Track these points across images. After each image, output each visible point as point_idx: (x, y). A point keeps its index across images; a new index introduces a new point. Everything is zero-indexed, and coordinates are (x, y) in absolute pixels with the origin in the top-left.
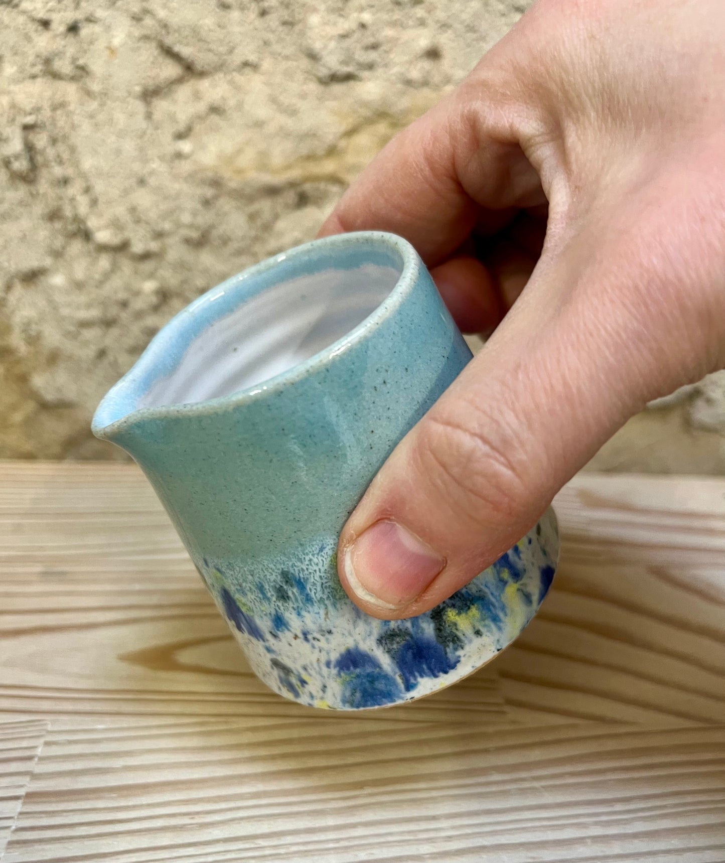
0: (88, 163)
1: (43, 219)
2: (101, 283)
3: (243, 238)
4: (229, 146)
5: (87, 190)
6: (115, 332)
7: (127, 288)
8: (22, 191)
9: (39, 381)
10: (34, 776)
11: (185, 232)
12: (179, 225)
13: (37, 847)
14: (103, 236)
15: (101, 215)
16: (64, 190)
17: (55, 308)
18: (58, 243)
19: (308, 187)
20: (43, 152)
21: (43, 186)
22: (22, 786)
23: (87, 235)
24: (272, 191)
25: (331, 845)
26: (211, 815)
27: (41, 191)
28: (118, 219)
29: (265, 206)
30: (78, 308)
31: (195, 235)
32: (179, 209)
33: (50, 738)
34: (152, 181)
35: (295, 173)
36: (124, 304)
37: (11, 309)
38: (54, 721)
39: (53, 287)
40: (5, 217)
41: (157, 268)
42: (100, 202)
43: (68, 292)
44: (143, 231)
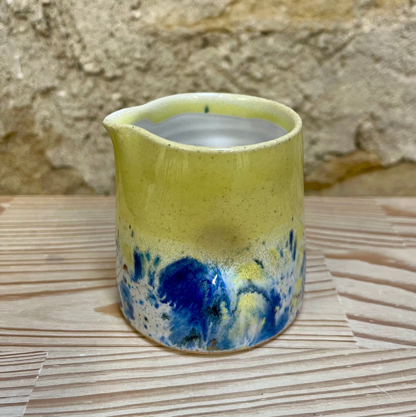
0: (80, 25)
1: (54, 58)
2: (87, 95)
3: (171, 66)
4: (162, 13)
5: (80, 41)
6: (95, 124)
7: (102, 98)
8: (42, 43)
9: (50, 154)
10: (36, 389)
11: (137, 63)
12: (133, 59)
14: (89, 67)
15: (88, 55)
16: (66, 41)
17: (60, 110)
18: (63, 72)
19: (208, 35)
20: (55, 19)
21: (55, 40)
22: (27, 396)
23: (79, 67)
24: (188, 38)
27: (53, 42)
28: (97, 57)
29: (184, 46)
30: (74, 109)
31: (142, 65)
32: (134, 50)
33: (47, 363)
34: (118, 34)
35: (201, 27)
36: (101, 107)
37: (34, 111)
38: (50, 352)
39: (59, 98)
40: (32, 57)
41: (120, 85)
42: (87, 47)
43: (68, 100)
44: (112, 63)
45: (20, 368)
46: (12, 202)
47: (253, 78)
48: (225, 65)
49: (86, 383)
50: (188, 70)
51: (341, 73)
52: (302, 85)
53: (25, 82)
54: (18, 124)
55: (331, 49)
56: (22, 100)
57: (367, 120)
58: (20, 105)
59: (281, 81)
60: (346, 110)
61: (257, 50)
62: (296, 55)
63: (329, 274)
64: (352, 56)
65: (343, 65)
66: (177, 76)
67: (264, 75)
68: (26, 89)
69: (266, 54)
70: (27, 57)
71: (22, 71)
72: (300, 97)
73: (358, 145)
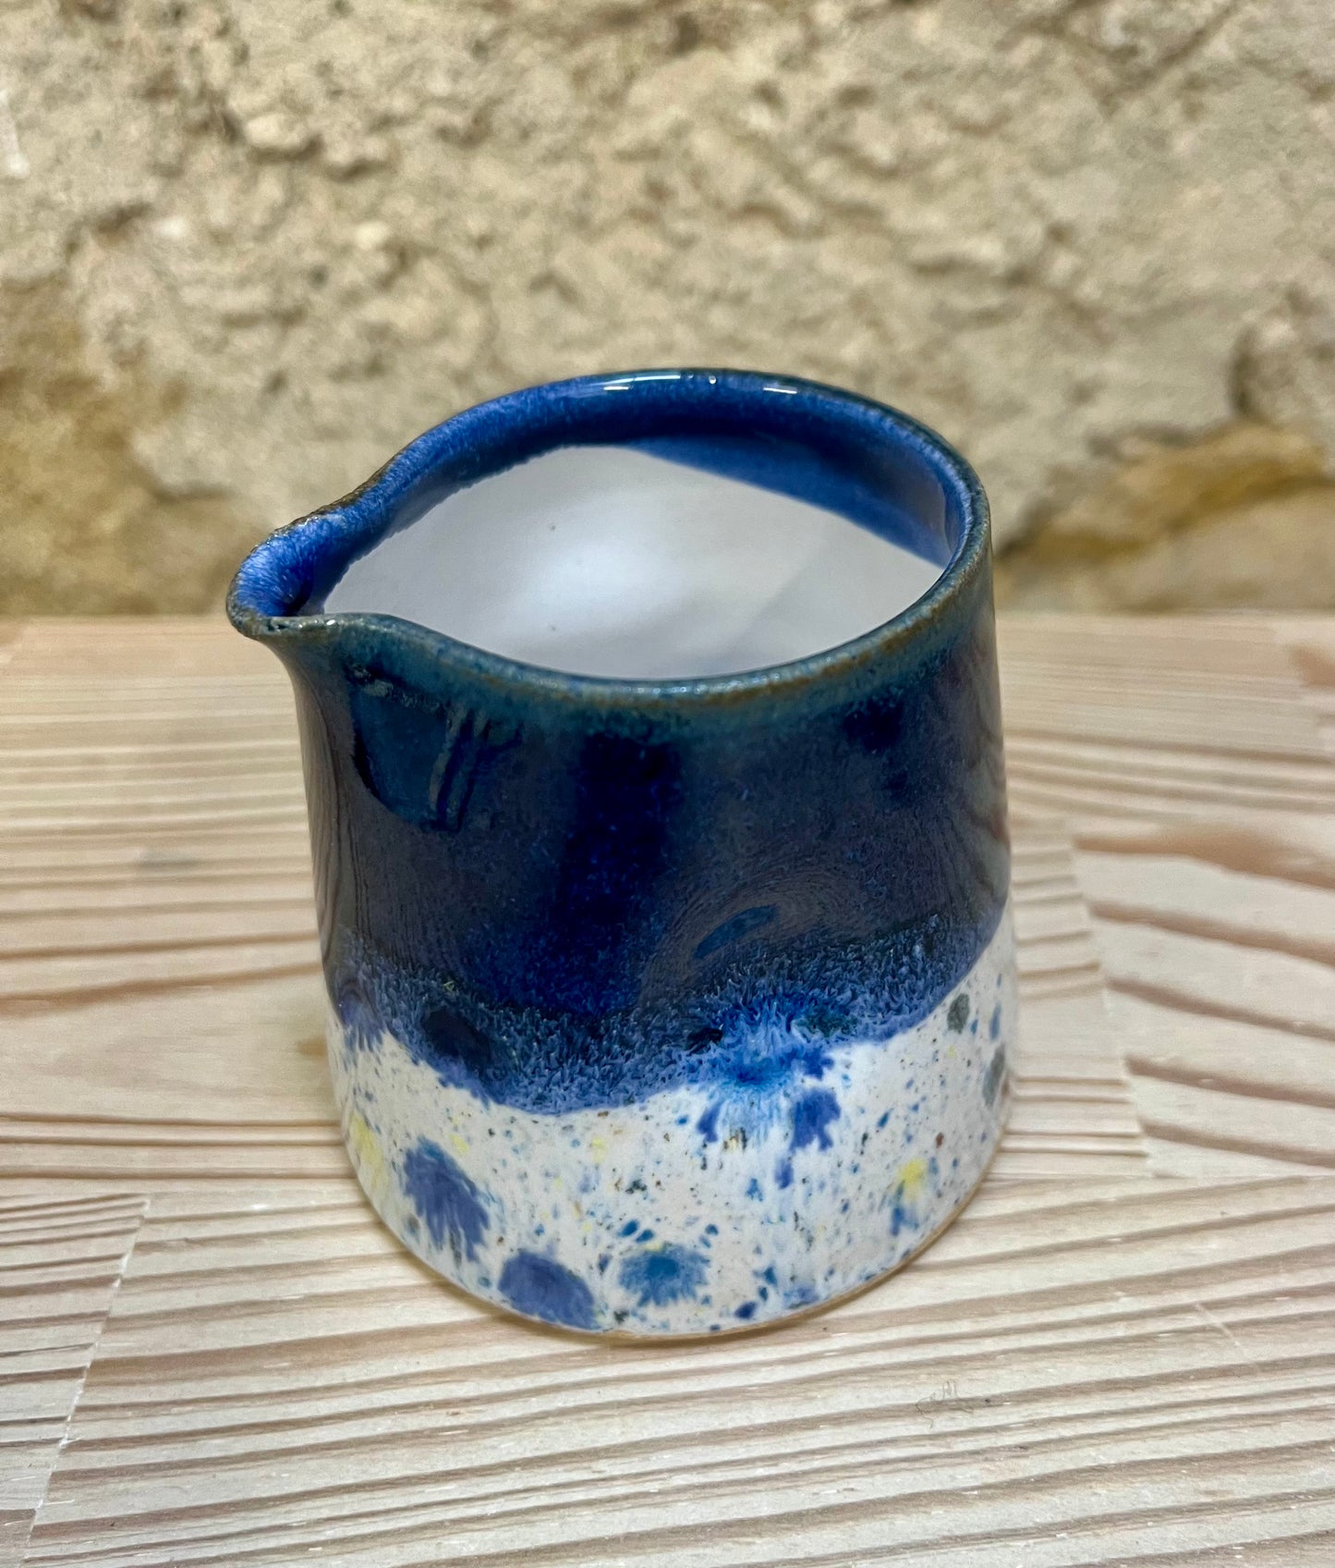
1: (135, 95)
2: (265, 233)
3: (562, 124)
5: (224, 31)
6: (302, 335)
7: (322, 242)
8: (86, 38)
9: (147, 445)
10: (113, 1323)
11: (438, 115)
12: (424, 100)
14: (264, 130)
15: (256, 84)
16: (175, 30)
17: (173, 289)
18: (171, 146)
21: (132, 26)
22: (85, 1347)
23: (231, 130)
24: (621, 18)
25: (761, 1471)
26: (496, 1406)
27: (128, 35)
28: (293, 91)
29: (606, 49)
30: (220, 285)
31: (459, 120)
32: (422, 63)
33: (146, 1235)
36: (318, 277)
37: (79, 292)
38: (158, 1196)
39: (164, 243)
40: (53, 97)
41: (382, 195)
42: (252, 52)
43: (197, 255)
44: (347, 114)
45: (61, 1252)
46: (18, 646)
47: (860, 165)
48: (760, 118)
49: (272, 1302)
50: (627, 135)
51: (1184, 143)
52: (1043, 189)
53: (35, 188)
54: (24, 341)
55: (1150, 52)
56: (32, 256)
57: (1276, 312)
58: (26, 273)
59: (963, 174)
60: (1202, 280)
61: (875, 62)
62: (1022, 76)
63: (1082, 911)
64: (1225, 77)
65: (1193, 112)
66: (588, 159)
67: (904, 154)
68: (42, 215)
69: (911, 76)
70: (36, 95)
71: (23, 148)
72: (1034, 232)
73: (1243, 404)
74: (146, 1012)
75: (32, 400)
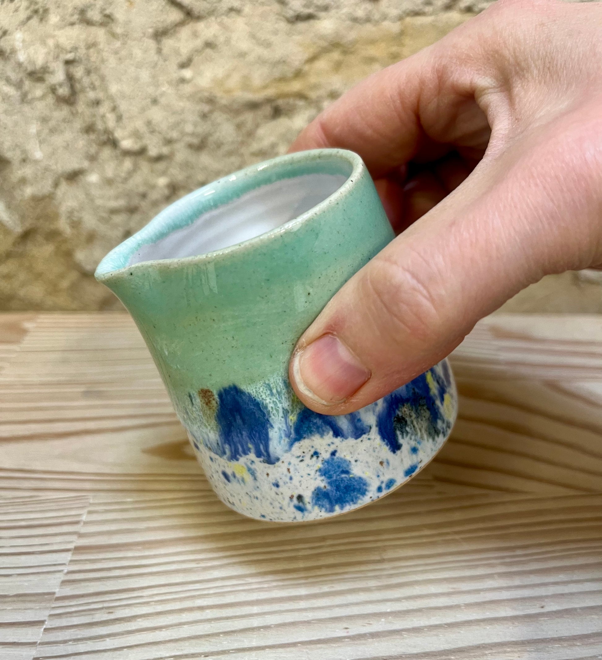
0: (114, 88)
1: (81, 132)
2: (125, 180)
3: (233, 142)
4: (220, 72)
5: (114, 109)
6: (137, 217)
7: (146, 183)
8: (64, 111)
9: (80, 256)
10: (81, 535)
11: (188, 139)
12: (183, 134)
13: (83, 584)
14: (127, 144)
15: (124, 128)
16: (96, 109)
17: (92, 200)
18: (93, 150)
19: (280, 102)
20: (80, 81)
21: (81, 107)
22: (72, 542)
23: (114, 143)
24: (253, 106)
27: (80, 110)
28: (138, 131)
29: (248, 117)
30: (109, 199)
31: (195, 141)
32: (184, 121)
33: (92, 508)
34: (163, 101)
35: (271, 92)
36: (144, 196)
37: (58, 201)
38: (94, 496)
39: (90, 184)
40: (53, 131)
41: (168, 167)
42: (124, 117)
43: (101, 188)
44: (157, 139)
49: (134, 529)
50: (255, 147)
53: (45, 163)
54: (38, 218)
56: (43, 187)
58: (40, 193)
66: (242, 155)
68: (47, 173)
70: (46, 131)
71: (41, 150)
74: (89, 440)
75: (39, 238)
